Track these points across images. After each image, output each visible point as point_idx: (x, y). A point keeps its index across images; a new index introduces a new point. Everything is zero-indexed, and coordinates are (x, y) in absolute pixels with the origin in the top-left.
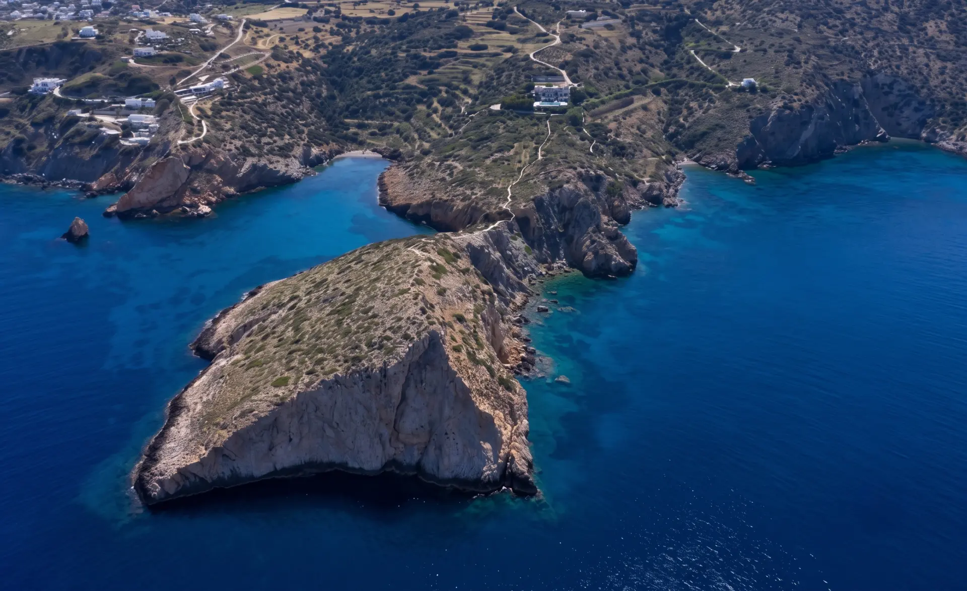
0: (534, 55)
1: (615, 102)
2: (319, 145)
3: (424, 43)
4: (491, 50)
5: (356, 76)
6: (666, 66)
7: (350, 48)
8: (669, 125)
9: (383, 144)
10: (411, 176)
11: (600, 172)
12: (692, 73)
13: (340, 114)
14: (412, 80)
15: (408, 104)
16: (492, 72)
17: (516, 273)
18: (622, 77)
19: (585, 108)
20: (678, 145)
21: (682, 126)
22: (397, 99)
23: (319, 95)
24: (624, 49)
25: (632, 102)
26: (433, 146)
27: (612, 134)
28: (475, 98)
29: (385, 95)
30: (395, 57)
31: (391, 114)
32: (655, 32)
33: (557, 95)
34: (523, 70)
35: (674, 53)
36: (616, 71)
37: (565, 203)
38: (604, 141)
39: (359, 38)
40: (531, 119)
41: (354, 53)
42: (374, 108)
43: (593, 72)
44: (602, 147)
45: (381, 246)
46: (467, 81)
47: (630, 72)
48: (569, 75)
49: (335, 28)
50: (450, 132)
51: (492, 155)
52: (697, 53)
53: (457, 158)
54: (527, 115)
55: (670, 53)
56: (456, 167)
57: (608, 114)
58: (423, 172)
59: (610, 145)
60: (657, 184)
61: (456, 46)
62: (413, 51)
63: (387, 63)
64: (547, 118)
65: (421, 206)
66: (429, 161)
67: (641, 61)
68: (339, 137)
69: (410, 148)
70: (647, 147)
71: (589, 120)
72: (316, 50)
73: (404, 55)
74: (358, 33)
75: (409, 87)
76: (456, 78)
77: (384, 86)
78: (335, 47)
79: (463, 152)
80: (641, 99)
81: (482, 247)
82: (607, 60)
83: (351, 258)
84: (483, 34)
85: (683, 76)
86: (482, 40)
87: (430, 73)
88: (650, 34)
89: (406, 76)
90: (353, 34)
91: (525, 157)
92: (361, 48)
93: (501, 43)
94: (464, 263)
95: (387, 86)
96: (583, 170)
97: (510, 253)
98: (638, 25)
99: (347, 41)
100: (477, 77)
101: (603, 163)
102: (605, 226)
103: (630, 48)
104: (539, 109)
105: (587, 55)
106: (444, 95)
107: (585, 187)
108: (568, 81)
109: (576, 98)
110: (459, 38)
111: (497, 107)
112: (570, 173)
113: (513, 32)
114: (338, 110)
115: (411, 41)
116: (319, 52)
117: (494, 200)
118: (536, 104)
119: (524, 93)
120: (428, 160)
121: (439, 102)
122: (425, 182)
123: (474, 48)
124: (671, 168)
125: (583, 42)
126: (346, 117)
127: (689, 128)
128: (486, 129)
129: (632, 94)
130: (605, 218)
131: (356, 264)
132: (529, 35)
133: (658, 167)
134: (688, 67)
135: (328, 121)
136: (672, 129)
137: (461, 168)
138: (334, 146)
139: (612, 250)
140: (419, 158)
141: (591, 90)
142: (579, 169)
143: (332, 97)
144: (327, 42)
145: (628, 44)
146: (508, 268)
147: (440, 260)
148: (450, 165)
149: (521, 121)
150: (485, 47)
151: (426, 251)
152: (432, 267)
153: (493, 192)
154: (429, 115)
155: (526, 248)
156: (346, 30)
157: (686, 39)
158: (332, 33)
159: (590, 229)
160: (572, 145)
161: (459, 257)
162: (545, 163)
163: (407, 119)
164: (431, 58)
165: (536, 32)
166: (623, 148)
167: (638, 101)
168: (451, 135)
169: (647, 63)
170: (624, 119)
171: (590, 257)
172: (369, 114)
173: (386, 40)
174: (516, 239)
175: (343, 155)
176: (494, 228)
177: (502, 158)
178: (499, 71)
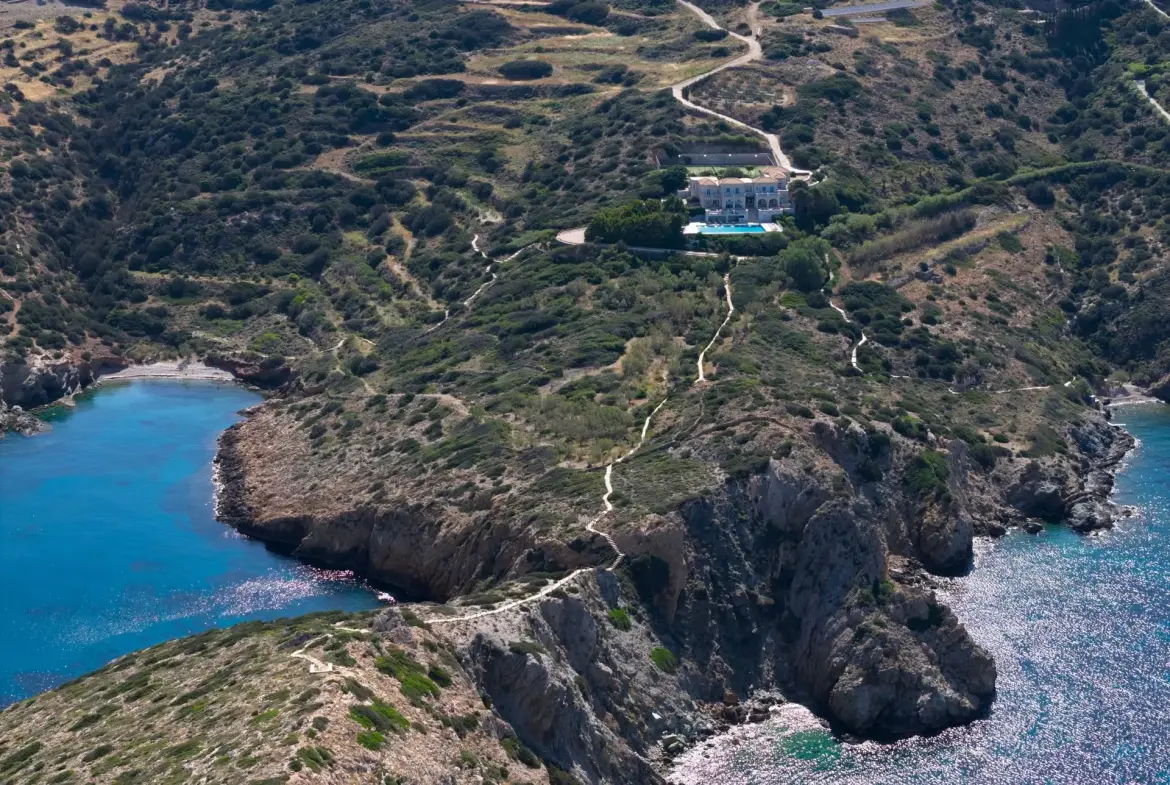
0: (685, 93)
1: (918, 226)
2: (54, 343)
3: (371, 59)
4: (562, 78)
5: (174, 150)
6: (1067, 125)
7: (158, 74)
8: (1078, 290)
9: (237, 344)
10: (318, 434)
11: (881, 426)
12: (1141, 146)
13: (120, 256)
14: (331, 162)
15: (318, 228)
16: (563, 140)
17: (625, 730)
18: (939, 154)
19: (837, 241)
20: (1107, 351)
21: (1119, 293)
22: (287, 214)
23: (61, 205)
24: (945, 77)
25: (970, 225)
26: (383, 349)
27: (915, 317)
28: (511, 211)
29: (253, 204)
30: (285, 96)
31: (265, 257)
32: (1029, 30)
33: (752, 201)
34: (657, 132)
35: (1086, 89)
36: (923, 138)
37: (776, 514)
38: (889, 332)
39: (187, 47)
40: (676, 271)
41: (169, 88)
42: (216, 242)
43: (856, 140)
44: (889, 353)
45: (211, 645)
46: (490, 163)
47: (963, 140)
48: (786, 147)
49: (121, 22)
50: (434, 306)
51: (559, 374)
52: (1152, 90)
53: (454, 382)
54: (664, 258)
55: (1079, 90)
56: (447, 410)
57: (898, 260)
58: (353, 424)
59: (907, 347)
60: (1047, 462)
61: (461, 69)
62: (337, 81)
63: (260, 115)
64: (722, 268)
65: (341, 523)
66: (372, 392)
67: (994, 111)
68: (114, 322)
69: (317, 353)
70: (1018, 357)
71: (846, 275)
72: (61, 78)
73: (313, 90)
74: (184, 31)
75: (323, 180)
76: (460, 155)
77: (249, 176)
78: (115, 70)
79: (475, 365)
80: (993, 219)
81: (519, 651)
82: (894, 107)
83: (120, 678)
84: (537, 33)
85: (1113, 153)
86: (539, 50)
87: (385, 141)
88: (1018, 36)
89: (314, 150)
90: (170, 37)
91: (657, 377)
92: (192, 72)
93: (590, 59)
94: (461, 698)
95: (257, 178)
96: (830, 422)
97: (608, 669)
98: (983, 12)
99: (151, 54)
100: (519, 152)
101: (891, 398)
102: (898, 589)
103: (962, 75)
104: (701, 242)
105: (839, 92)
106: (422, 201)
107: (836, 470)
108: (785, 163)
109: (808, 211)
110: (470, 45)
111: (575, 237)
112: (788, 428)
113: (627, 30)
114: (114, 248)
115: (335, 55)
116: (69, 84)
117: (562, 507)
118: (692, 228)
119: (658, 196)
120: (369, 388)
121: (406, 223)
122: (357, 454)
123: (510, 71)
124: (1090, 416)
125: (827, 55)
126: (135, 266)
127: (1141, 297)
128: (543, 303)
129: (972, 200)
130: (896, 564)
131: (129, 700)
132: (671, 37)
133: (1051, 411)
134: (1128, 127)
135: (83, 277)
136: (1087, 304)
137: (465, 412)
138: (94, 347)
139: (918, 660)
140: (343, 382)
141: (852, 189)
142: (820, 418)
143: (101, 210)
144: (92, 59)
145: (953, 65)
146: (601, 716)
147: (388, 691)
148: (434, 402)
149: (644, 275)
150: (542, 70)
151: (343, 659)
152: (358, 712)
153: (558, 483)
154: (375, 261)
155: (657, 656)
156: (153, 27)
157: (1122, 52)
158: (111, 32)
159: (852, 598)
160: (796, 345)
161: (445, 681)
162: (714, 401)
163: (314, 271)
164: (386, 101)
165: (690, 30)
166: (948, 354)
167: (988, 224)
168: (440, 317)
169: (1007, 117)
170: (952, 272)
171: (850, 680)
172: (204, 254)
173: (260, 51)
174: (626, 627)
175: (120, 375)
176: (556, 593)
177: (587, 383)
178: (583, 135)
